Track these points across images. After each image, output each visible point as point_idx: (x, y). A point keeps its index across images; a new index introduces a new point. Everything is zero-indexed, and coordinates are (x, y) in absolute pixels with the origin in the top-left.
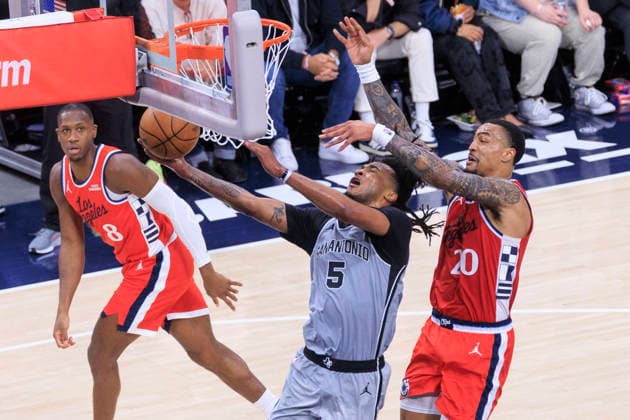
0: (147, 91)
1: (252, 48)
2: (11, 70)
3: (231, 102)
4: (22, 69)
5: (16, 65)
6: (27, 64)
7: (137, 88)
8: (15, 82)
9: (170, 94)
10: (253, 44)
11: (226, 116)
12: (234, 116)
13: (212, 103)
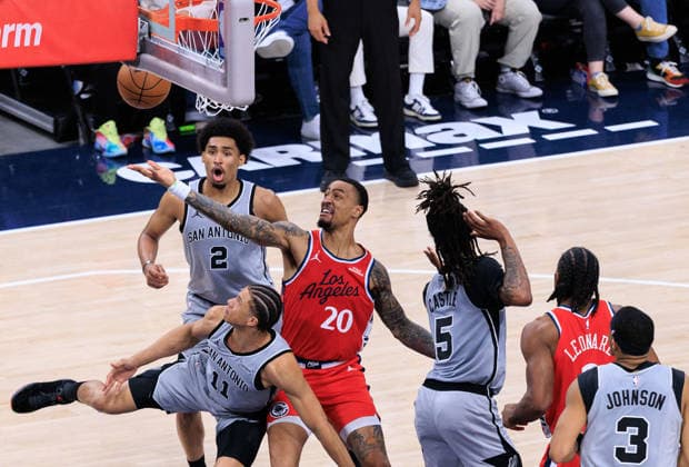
0: (147, 57)
1: (245, 23)
2: (24, 32)
3: (222, 71)
4: (34, 31)
5: (28, 28)
6: (38, 27)
7: (138, 54)
8: (27, 43)
9: (167, 61)
10: (245, 19)
11: (217, 84)
12: (225, 85)
13: (205, 71)
